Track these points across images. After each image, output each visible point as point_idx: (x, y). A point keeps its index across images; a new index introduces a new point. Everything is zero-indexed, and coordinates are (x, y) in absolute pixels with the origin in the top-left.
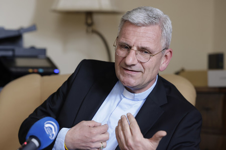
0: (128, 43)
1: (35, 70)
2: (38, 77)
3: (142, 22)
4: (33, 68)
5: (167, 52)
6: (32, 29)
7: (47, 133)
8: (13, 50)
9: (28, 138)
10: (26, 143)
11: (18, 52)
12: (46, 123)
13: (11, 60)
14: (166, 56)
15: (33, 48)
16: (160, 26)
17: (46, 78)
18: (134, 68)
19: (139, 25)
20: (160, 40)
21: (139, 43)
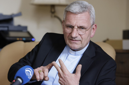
0: (72, 25)
1: (21, 39)
2: (22, 43)
3: (78, 12)
4: (19, 37)
5: (94, 26)
6: (19, 14)
7: (27, 75)
8: (8, 27)
9: (15, 78)
10: (14, 81)
11: (11, 28)
12: (26, 69)
13: (7, 33)
14: (93, 28)
15: (19, 26)
16: (88, 12)
17: (27, 43)
18: (76, 39)
19: (77, 13)
20: (90, 20)
21: (78, 24)
